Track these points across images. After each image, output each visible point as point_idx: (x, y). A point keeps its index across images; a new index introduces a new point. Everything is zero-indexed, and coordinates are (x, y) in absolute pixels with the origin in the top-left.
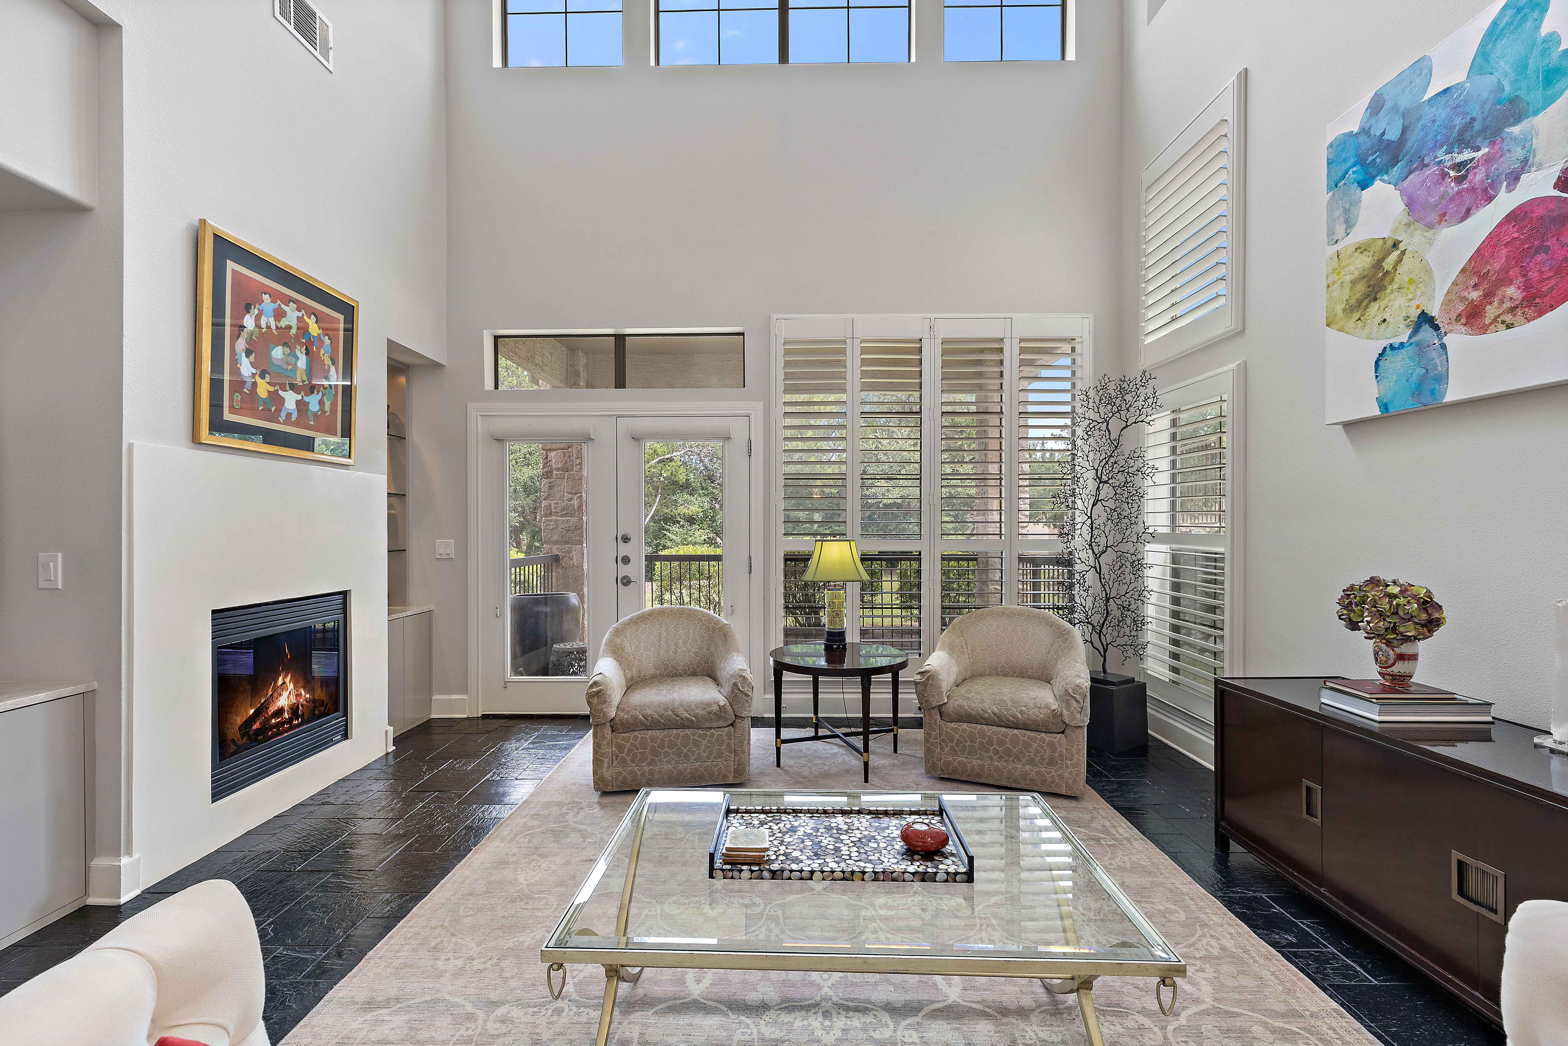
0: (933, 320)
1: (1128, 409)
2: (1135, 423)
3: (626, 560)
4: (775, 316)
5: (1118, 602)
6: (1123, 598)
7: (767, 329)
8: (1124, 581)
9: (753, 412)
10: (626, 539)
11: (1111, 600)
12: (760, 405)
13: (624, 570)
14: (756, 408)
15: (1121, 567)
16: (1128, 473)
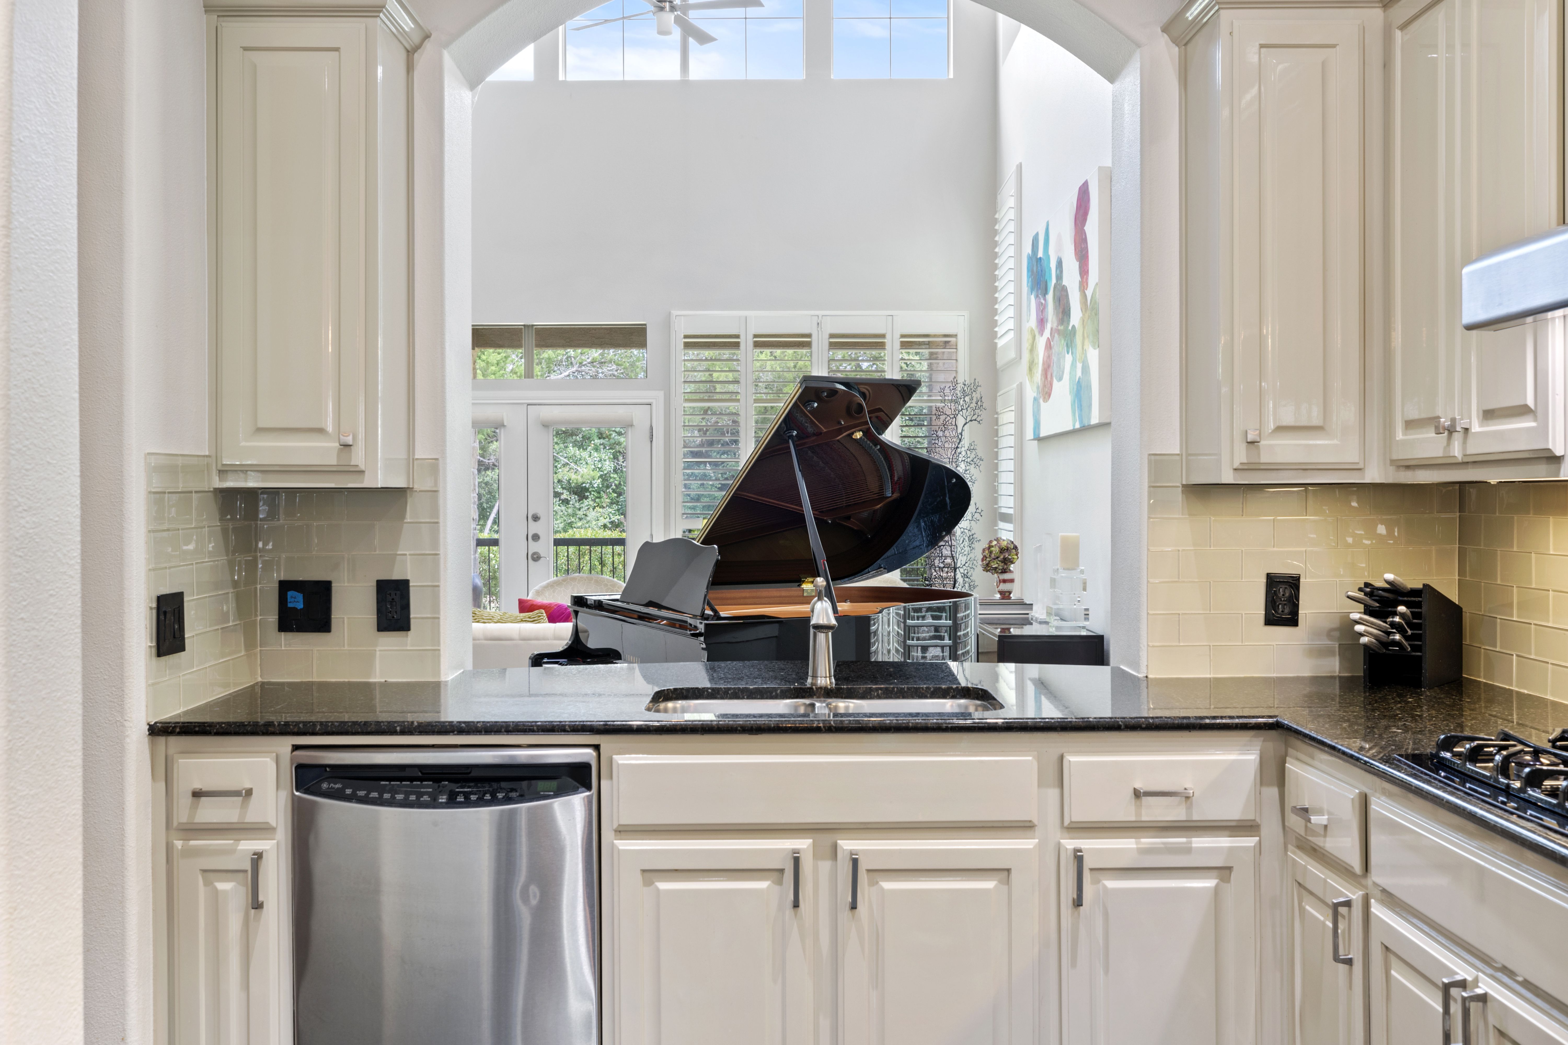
0: (820, 317)
1: (967, 409)
2: (971, 421)
3: (536, 537)
4: (675, 313)
5: (962, 571)
6: (965, 568)
7: (667, 324)
8: (965, 553)
9: (654, 402)
10: (536, 518)
11: (957, 570)
12: (661, 394)
13: (534, 547)
14: (657, 397)
15: (963, 541)
16: (967, 462)
